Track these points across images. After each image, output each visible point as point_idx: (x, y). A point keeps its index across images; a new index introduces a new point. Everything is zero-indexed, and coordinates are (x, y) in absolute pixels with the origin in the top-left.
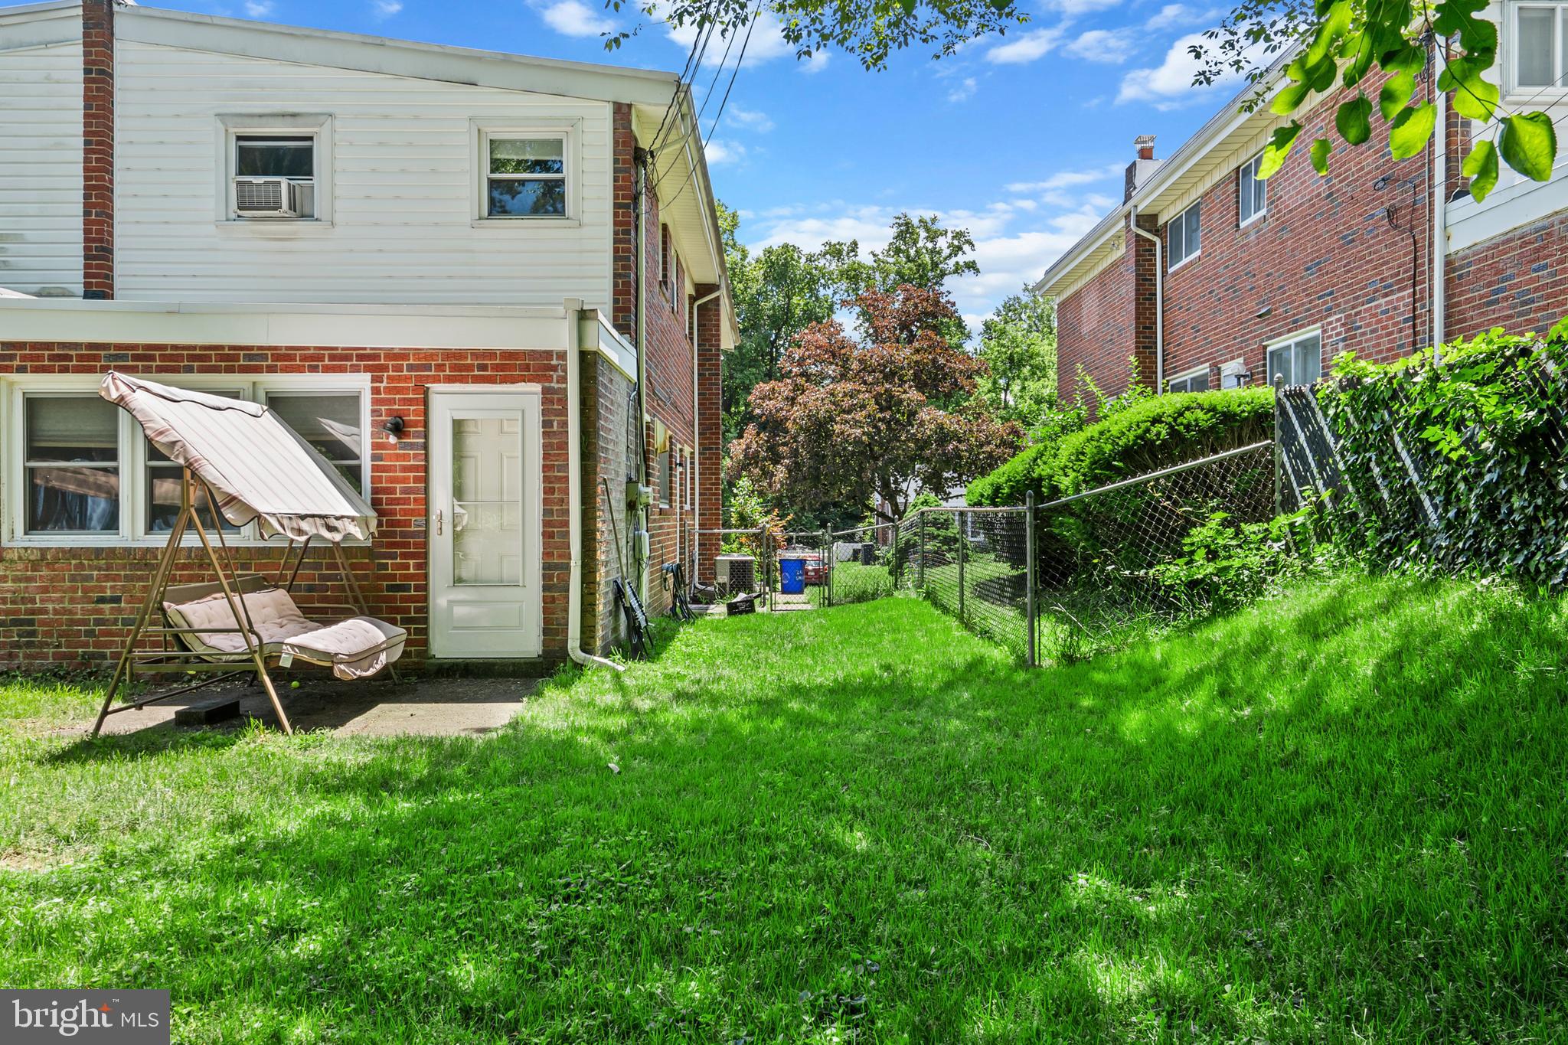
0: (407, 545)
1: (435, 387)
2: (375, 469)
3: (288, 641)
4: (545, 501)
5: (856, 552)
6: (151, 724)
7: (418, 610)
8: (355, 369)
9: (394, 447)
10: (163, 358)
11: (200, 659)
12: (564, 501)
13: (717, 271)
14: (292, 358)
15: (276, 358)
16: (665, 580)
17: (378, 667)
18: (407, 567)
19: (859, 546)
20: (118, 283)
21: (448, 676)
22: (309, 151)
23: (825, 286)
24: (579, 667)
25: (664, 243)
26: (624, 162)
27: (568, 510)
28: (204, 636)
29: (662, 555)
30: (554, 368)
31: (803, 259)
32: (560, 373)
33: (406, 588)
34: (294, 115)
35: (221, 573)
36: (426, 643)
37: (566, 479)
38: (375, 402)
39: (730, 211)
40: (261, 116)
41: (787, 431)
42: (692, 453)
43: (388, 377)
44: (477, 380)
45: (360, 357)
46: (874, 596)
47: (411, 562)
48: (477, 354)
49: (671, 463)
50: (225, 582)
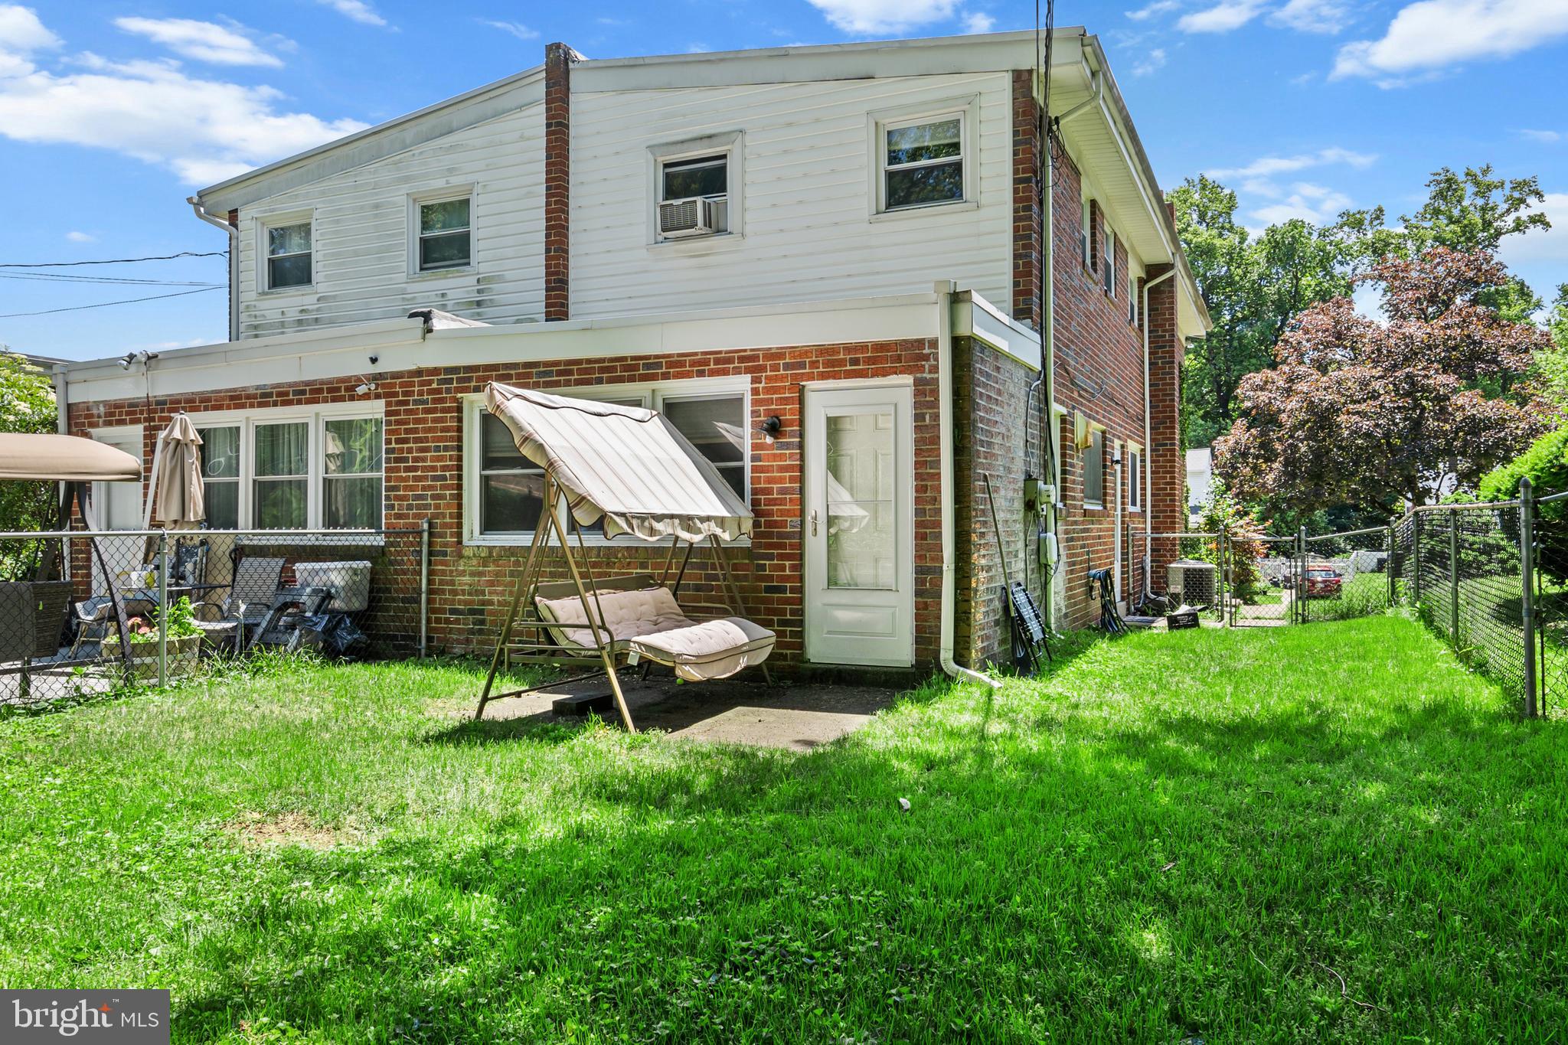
0: (782, 546)
1: (810, 385)
2: (754, 469)
3: (635, 639)
4: (918, 500)
5: (1381, 563)
6: (539, 711)
7: (793, 612)
8: (737, 371)
9: (771, 447)
10: (580, 371)
11: (564, 652)
12: (936, 500)
13: (1169, 249)
14: (682, 364)
15: (670, 365)
16: (1091, 588)
17: (739, 669)
18: (783, 568)
19: (1384, 555)
20: (572, 310)
21: (821, 682)
22: (723, 169)
23: (1341, 263)
24: (949, 679)
25: (1093, 220)
26: (1025, 133)
27: (940, 509)
28: (569, 631)
29: (1089, 560)
30: (926, 358)
31: (1315, 237)
32: (933, 362)
33: (782, 590)
34: (710, 137)
35: (575, 571)
36: (801, 646)
37: (937, 476)
38: (755, 403)
39: (1227, 191)
40: (682, 142)
41: (1281, 426)
42: (1143, 450)
43: (767, 377)
44: (849, 375)
45: (742, 359)
46: (1363, 612)
47: (787, 563)
48: (849, 348)
49: (1105, 460)
50: (580, 582)
